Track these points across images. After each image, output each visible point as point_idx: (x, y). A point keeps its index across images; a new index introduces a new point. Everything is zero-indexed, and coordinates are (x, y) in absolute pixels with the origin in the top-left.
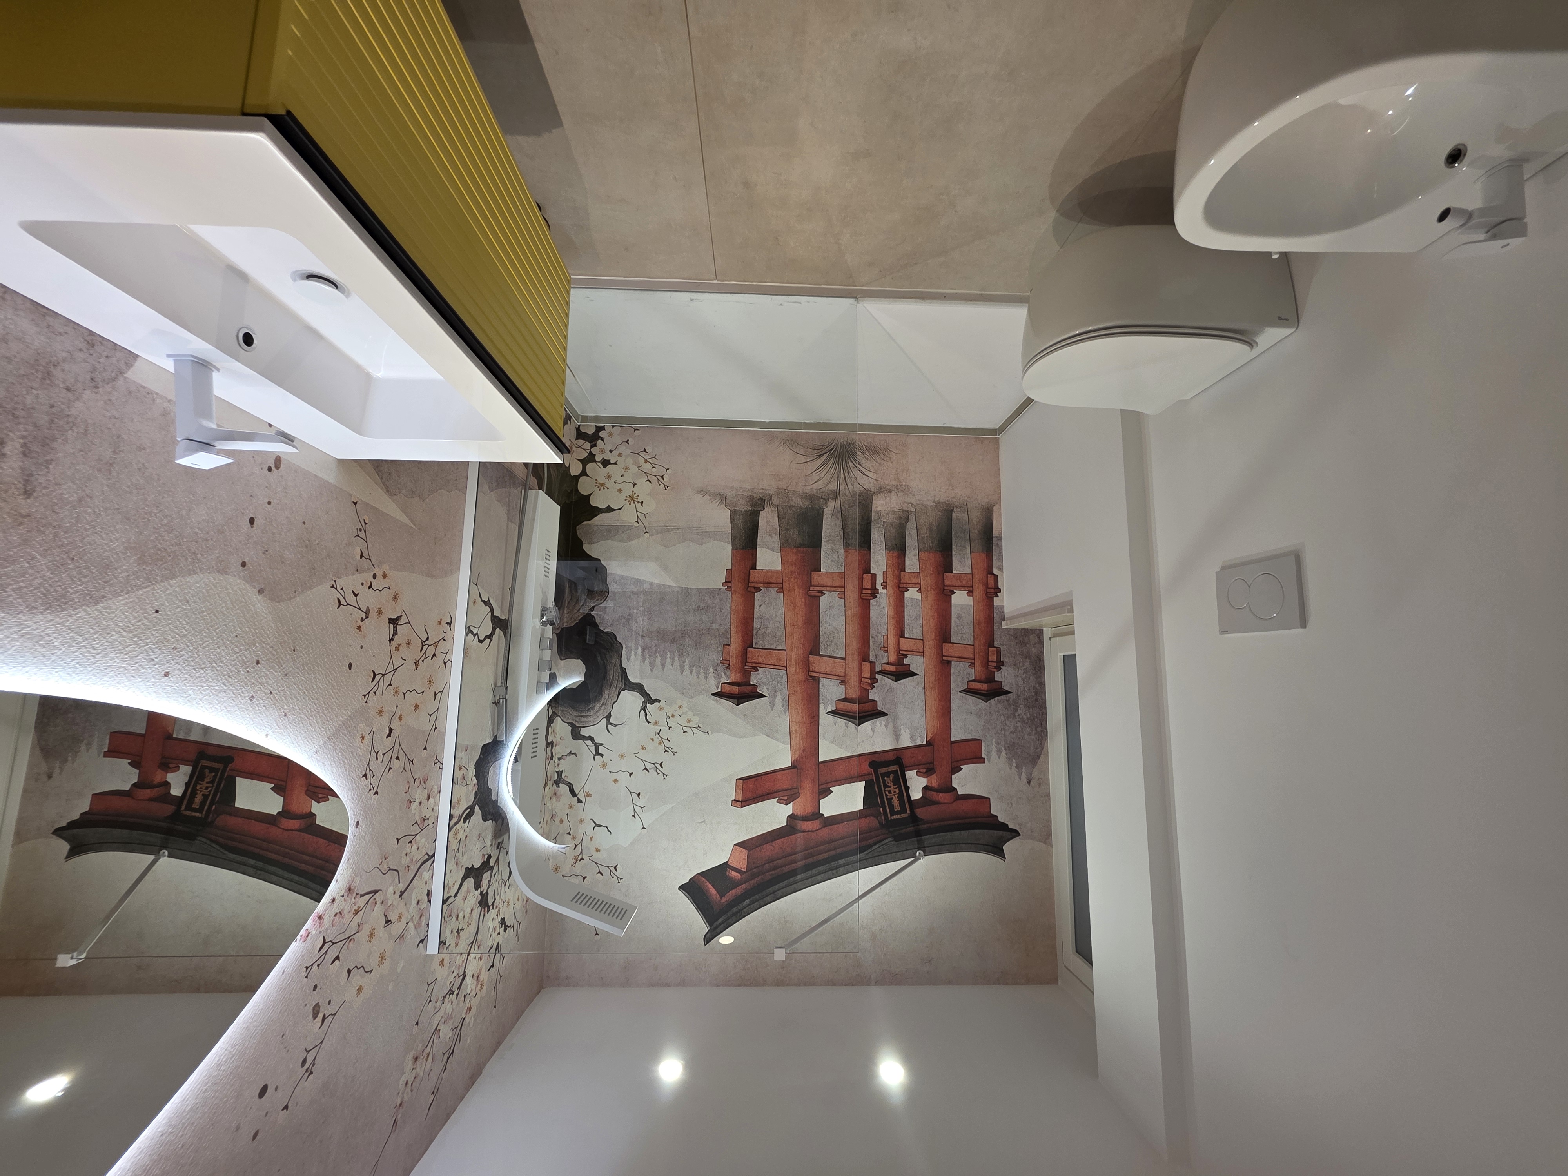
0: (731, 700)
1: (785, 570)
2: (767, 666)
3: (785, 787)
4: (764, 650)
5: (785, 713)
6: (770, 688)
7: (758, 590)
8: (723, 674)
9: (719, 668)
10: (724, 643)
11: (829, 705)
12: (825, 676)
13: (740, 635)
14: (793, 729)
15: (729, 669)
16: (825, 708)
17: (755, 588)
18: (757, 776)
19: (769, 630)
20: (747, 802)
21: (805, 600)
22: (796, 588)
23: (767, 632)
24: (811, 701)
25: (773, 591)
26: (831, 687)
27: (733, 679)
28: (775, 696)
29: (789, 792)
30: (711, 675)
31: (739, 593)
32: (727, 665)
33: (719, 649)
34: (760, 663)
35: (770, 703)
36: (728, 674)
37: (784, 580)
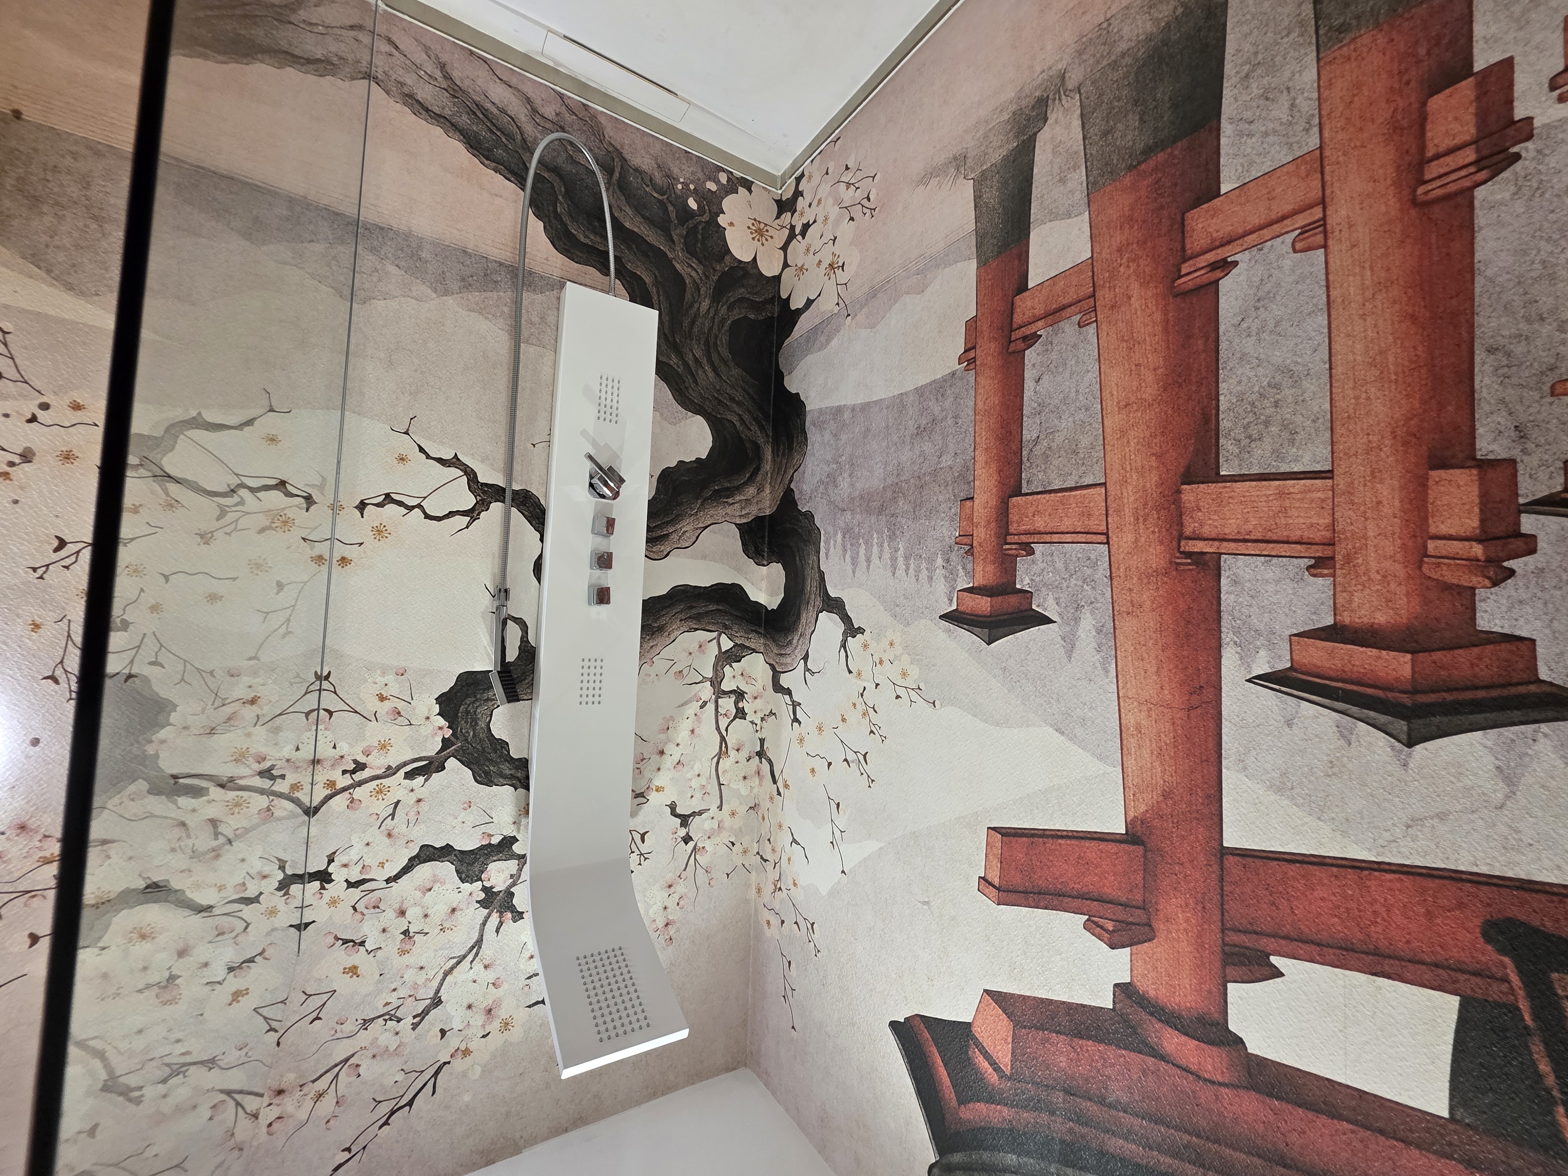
0: (976, 629)
1: (1100, 253)
2: (1056, 538)
3: (1110, 891)
4: (1047, 496)
5: (1107, 671)
6: (1064, 597)
7: (1031, 339)
8: (960, 568)
9: (954, 557)
10: (963, 495)
11: (1263, 653)
12: (1242, 548)
13: (994, 466)
14: (1130, 720)
15: (972, 555)
16: (1245, 659)
17: (1025, 338)
18: (1033, 836)
19: (1059, 439)
20: (1013, 896)
21: (1165, 313)
22: (1135, 290)
23: (1054, 445)
24: (1188, 636)
25: (1068, 328)
26: (1271, 588)
27: (980, 580)
28: (1077, 620)
29: (1121, 913)
30: (940, 572)
31: (991, 367)
32: (967, 548)
33: (953, 510)
34: (1040, 533)
35: (1063, 639)
36: (969, 566)
37: (1099, 282)
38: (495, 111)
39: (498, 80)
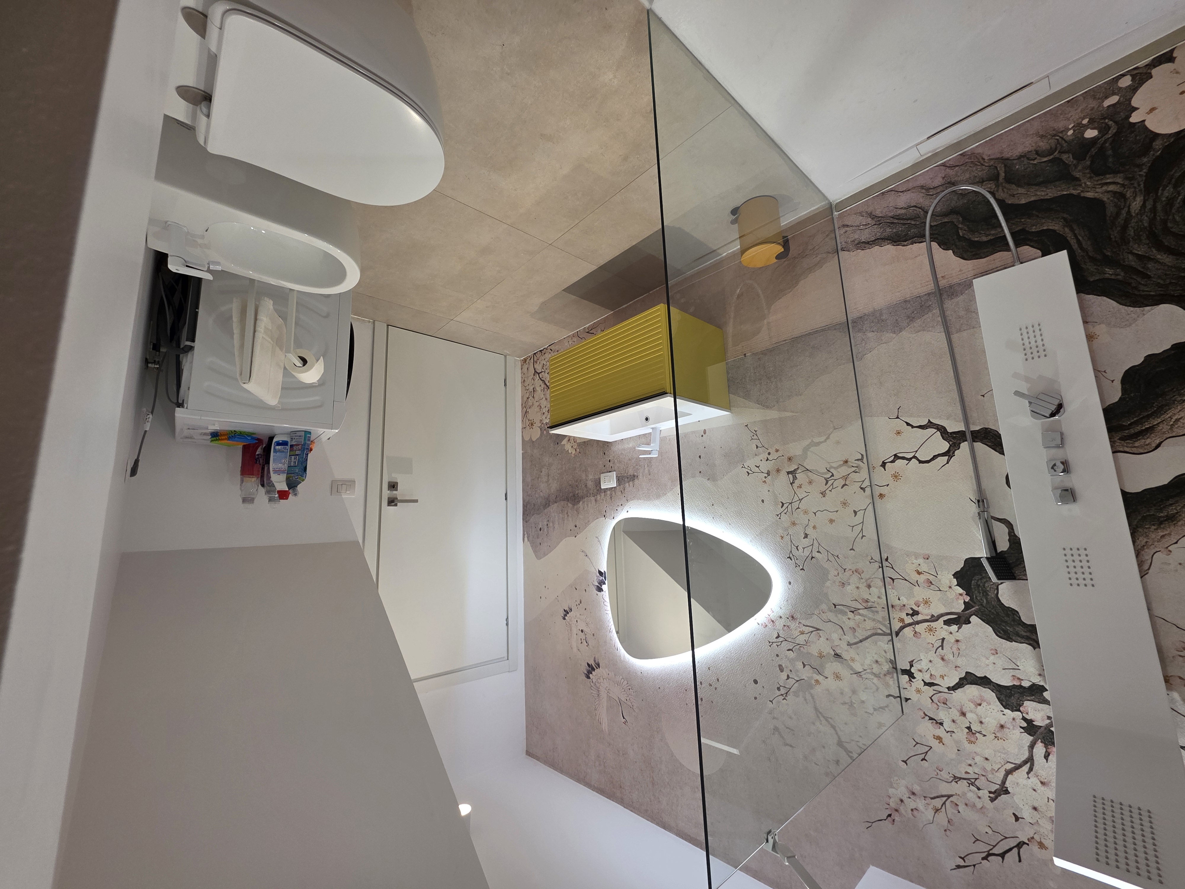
38: (903, 211)
39: (901, 194)
